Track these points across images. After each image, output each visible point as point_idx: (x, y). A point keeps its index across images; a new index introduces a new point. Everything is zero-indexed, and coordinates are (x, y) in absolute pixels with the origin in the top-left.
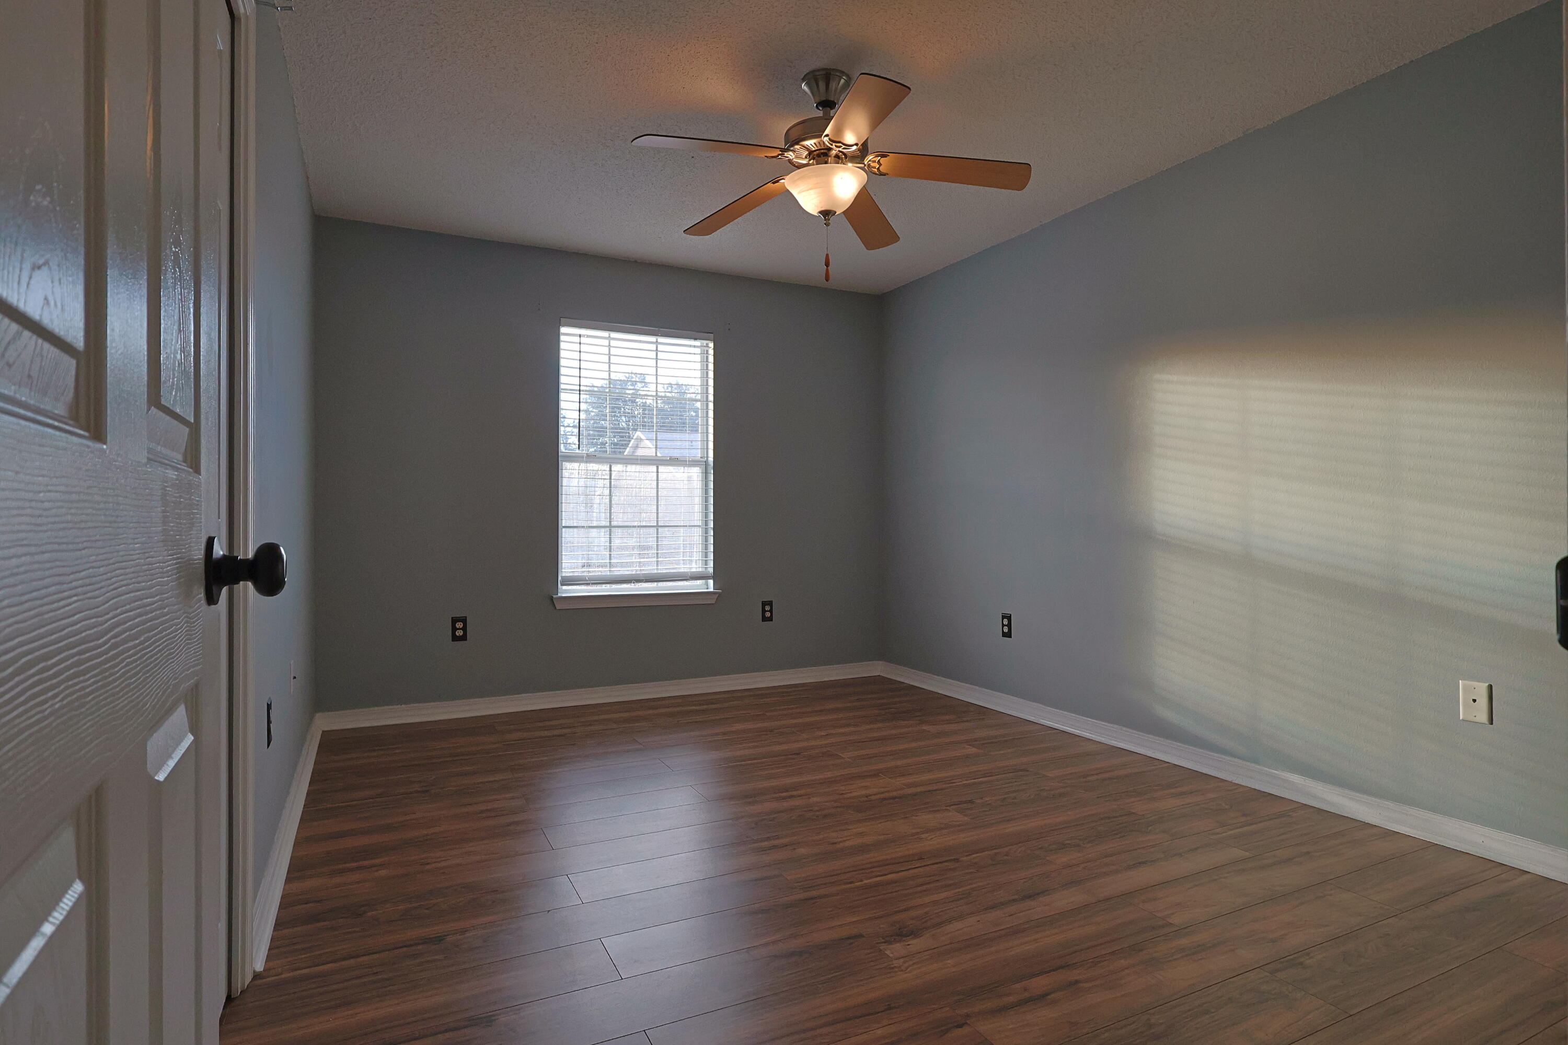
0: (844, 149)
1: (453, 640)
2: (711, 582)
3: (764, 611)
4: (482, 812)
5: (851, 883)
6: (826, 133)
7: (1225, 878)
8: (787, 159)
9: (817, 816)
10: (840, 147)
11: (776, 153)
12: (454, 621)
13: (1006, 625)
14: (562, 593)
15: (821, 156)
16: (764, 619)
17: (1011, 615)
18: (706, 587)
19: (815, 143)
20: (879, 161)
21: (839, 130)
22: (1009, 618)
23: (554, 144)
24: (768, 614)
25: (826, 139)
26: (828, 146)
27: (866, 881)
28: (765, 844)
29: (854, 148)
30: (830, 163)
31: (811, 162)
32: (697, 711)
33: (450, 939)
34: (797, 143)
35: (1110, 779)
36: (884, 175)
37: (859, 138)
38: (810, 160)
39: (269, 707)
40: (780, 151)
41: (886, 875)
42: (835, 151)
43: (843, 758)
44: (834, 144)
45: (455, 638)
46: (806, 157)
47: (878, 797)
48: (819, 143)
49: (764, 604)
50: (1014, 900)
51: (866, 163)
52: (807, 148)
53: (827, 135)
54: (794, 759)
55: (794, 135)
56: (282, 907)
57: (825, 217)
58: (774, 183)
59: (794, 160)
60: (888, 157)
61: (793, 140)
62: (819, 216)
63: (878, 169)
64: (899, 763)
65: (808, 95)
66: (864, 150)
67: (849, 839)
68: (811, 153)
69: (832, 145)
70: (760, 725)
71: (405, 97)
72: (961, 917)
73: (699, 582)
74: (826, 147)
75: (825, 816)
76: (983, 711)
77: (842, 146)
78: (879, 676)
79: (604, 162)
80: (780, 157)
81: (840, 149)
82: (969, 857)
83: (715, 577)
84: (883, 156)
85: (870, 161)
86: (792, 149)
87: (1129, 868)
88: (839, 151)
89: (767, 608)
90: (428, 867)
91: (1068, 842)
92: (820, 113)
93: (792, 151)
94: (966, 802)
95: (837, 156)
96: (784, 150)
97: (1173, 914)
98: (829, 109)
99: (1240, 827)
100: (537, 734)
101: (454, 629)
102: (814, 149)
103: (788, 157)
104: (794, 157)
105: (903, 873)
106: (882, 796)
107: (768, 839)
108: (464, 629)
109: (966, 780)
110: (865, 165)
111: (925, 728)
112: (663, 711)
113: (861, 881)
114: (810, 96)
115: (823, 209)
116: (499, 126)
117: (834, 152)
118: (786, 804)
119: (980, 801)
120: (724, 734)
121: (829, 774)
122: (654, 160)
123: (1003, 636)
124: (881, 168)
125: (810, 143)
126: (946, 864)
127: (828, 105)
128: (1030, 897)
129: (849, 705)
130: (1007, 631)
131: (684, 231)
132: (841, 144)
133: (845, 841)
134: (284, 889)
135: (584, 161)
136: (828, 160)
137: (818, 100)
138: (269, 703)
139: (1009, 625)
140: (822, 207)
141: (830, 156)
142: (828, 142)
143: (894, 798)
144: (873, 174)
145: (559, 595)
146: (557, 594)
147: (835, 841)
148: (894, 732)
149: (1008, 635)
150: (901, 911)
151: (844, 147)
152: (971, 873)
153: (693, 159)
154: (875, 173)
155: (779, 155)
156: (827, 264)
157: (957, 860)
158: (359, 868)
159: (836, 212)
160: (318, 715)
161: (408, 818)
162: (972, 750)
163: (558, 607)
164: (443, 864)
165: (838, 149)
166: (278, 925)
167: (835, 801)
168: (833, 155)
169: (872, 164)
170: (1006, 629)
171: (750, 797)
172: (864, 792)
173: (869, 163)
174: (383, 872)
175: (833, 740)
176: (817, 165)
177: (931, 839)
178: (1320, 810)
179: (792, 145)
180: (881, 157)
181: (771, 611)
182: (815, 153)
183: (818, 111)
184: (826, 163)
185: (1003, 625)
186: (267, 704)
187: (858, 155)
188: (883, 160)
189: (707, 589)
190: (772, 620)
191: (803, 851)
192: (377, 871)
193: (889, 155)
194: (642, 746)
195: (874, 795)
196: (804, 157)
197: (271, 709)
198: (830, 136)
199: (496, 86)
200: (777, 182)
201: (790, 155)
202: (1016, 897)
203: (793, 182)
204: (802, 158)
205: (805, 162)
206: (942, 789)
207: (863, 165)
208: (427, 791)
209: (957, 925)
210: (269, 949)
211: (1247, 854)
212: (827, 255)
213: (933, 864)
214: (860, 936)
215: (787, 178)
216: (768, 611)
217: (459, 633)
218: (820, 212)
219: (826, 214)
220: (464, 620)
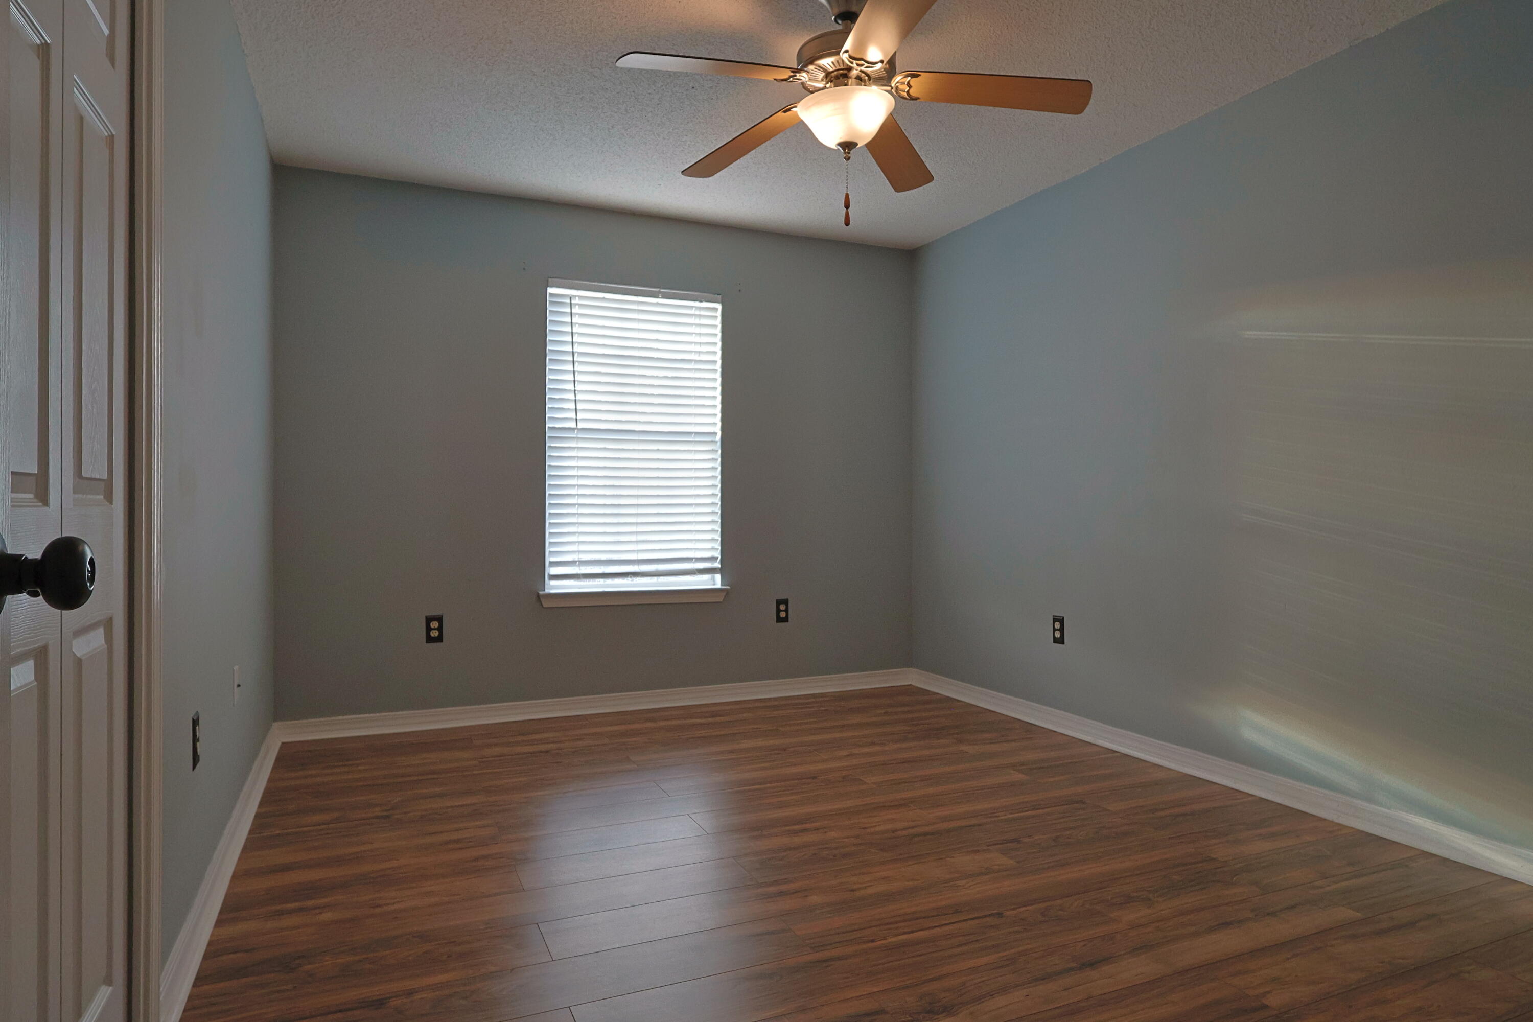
0: (867, 67)
1: (427, 642)
2: (718, 577)
3: (778, 611)
4: (447, 843)
5: (873, 941)
6: (844, 49)
7: (1332, 946)
8: (800, 81)
9: (835, 856)
10: (862, 65)
11: (787, 74)
12: (429, 620)
13: (1057, 630)
14: (551, 589)
15: (840, 77)
16: (779, 620)
17: (1063, 618)
18: (712, 582)
19: (833, 63)
20: (908, 82)
21: (861, 45)
22: (1061, 621)
23: (534, 75)
24: (783, 615)
25: (845, 57)
26: (847, 65)
27: (890, 940)
28: (772, 889)
29: (879, 66)
30: (851, 85)
31: (828, 86)
32: (701, 724)
33: (394, 1003)
34: (812, 63)
35: (1184, 815)
36: (916, 99)
37: (885, 55)
38: (827, 83)
39: (195, 723)
40: (792, 72)
41: (912, 932)
42: (857, 70)
43: (865, 783)
44: (855, 62)
45: (430, 639)
46: (822, 80)
47: (905, 833)
48: (838, 62)
49: (779, 602)
50: (1072, 969)
51: (893, 85)
52: (823, 69)
53: (847, 51)
54: (809, 784)
55: (807, 55)
56: (206, 957)
57: (844, 150)
58: (785, 112)
59: (808, 83)
60: (920, 77)
61: (807, 59)
62: (838, 149)
63: (908, 92)
64: (931, 790)
65: (825, 7)
66: (891, 67)
67: (871, 886)
68: (828, 74)
69: (852, 63)
70: (771, 742)
71: (362, 21)
72: (1004, 990)
73: (706, 577)
74: (845, 67)
75: (844, 856)
76: (1029, 728)
77: (863, 65)
78: (911, 685)
79: (592, 95)
80: (791, 79)
81: (862, 68)
82: (1015, 912)
83: (721, 571)
84: (914, 76)
85: (898, 82)
86: (805, 69)
87: (1211, 930)
88: (861, 71)
89: (782, 607)
90: (378, 910)
91: (1135, 894)
92: (839, 27)
93: (805, 71)
94: (1012, 841)
95: (859, 78)
96: (795, 71)
97: (1269, 992)
98: (849, 22)
99: (1347, 880)
100: (519, 749)
101: (429, 629)
102: (831, 70)
103: (800, 80)
104: (807, 79)
105: (934, 931)
106: (911, 831)
107: (776, 883)
108: (440, 629)
109: (1012, 813)
110: (892, 88)
111: (964, 748)
112: (662, 723)
113: (884, 939)
114: (827, 9)
115: (842, 140)
116: (470, 54)
117: (854, 73)
118: (797, 840)
119: (1026, 840)
120: (731, 752)
121: (849, 803)
122: (649, 92)
123: (1054, 642)
124: (911, 92)
125: (827, 62)
126: (988, 919)
127: (849, 17)
128: (1092, 965)
129: (874, 719)
130: (1059, 636)
131: (682, 172)
132: (862, 62)
133: (865, 887)
134: (212, 935)
135: (568, 95)
136: (848, 82)
137: (836, 11)
138: (195, 719)
139: (1062, 630)
140: (841, 138)
141: (850, 78)
142: (848, 59)
143: (925, 834)
144: (903, 100)
145: (547, 591)
146: (544, 590)
147: (855, 887)
148: (926, 752)
149: (1060, 641)
150: (932, 980)
151: (866, 65)
152: (1017, 932)
153: (694, 90)
154: (904, 98)
155: (791, 76)
156: (847, 206)
157: (1000, 915)
158: (301, 910)
159: (857, 144)
160: (276, 725)
161: (362, 848)
162: (1018, 777)
163: (545, 605)
164: (396, 906)
165: (859, 68)
166: (199, 980)
167: (857, 837)
168: (854, 77)
169: (901, 87)
170: (1058, 635)
171: (756, 830)
172: (889, 826)
173: (897, 84)
174: (327, 916)
175: (855, 762)
176: (834, 87)
177: (970, 886)
178: (1445, 860)
179: (806, 66)
180: (912, 78)
181: (787, 611)
182: (833, 74)
183: (837, 25)
184: (846, 85)
185: (1055, 630)
186: (193, 719)
187: (885, 76)
188: (913, 82)
189: (714, 585)
190: (787, 621)
191: (815, 899)
192: (321, 913)
193: (920, 75)
194: (636, 766)
195: (902, 830)
196: (820, 79)
197: (198, 724)
198: (850, 52)
199: (463, 5)
200: (789, 110)
201: (803, 77)
202: (1073, 965)
203: (808, 108)
204: (819, 81)
205: (821, 85)
206: (980, 825)
207: (889, 88)
208: (388, 817)
209: (1001, 1001)
210: (185, 1011)
211: (1359, 915)
212: (847, 195)
213: (973, 919)
214: (882, 1012)
215: (800, 105)
216: (783, 611)
217: (435, 634)
218: (840, 144)
219: (848, 146)
220: (439, 619)
